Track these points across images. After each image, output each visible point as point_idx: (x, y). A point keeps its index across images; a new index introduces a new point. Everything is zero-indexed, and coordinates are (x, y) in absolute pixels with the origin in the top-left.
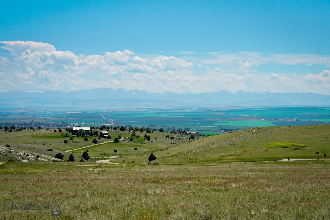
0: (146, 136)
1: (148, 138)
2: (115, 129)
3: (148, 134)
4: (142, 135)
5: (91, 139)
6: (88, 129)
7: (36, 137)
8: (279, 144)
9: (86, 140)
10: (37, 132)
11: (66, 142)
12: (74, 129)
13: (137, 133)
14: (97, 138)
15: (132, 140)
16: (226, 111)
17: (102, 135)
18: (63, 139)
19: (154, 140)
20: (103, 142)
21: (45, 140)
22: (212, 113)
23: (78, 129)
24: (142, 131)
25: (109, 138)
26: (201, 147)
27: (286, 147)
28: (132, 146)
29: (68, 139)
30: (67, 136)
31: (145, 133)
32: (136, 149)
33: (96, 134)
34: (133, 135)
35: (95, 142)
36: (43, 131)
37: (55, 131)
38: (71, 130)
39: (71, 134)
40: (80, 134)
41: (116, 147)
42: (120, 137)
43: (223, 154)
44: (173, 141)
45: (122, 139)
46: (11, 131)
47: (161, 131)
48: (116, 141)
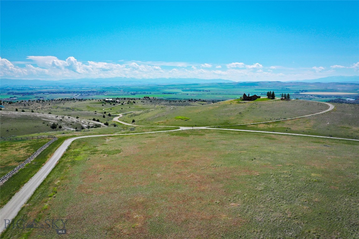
0: (133, 102)
1: (134, 102)
2: (122, 99)
3: (134, 101)
4: (132, 101)
5: (113, 104)
6: (112, 100)
7: (91, 103)
9: (111, 104)
10: (92, 101)
11: (103, 105)
12: (106, 100)
13: (131, 101)
14: (115, 103)
15: (128, 103)
16: (165, 86)
17: (117, 102)
18: (102, 104)
19: (137, 103)
20: (117, 105)
21: (95, 105)
23: (108, 100)
24: (132, 99)
25: (120, 103)
28: (129, 106)
29: (104, 104)
30: (103, 103)
31: (133, 100)
32: (130, 107)
33: (114, 101)
34: (129, 101)
35: (114, 105)
36: (94, 100)
37: (99, 101)
38: (104, 100)
39: (105, 102)
40: (108, 102)
41: (122, 107)
42: (124, 103)
44: (144, 103)
45: (125, 103)
46: (81, 101)
47: (139, 99)
48: (122, 104)
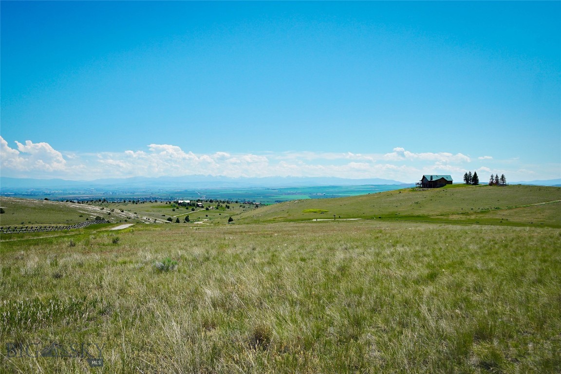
0: (226, 206)
1: (228, 207)
2: (207, 201)
3: (228, 205)
4: (224, 205)
5: (190, 208)
6: (189, 201)
7: (154, 207)
8: (312, 210)
9: (187, 209)
10: (155, 204)
11: (174, 210)
12: (179, 202)
13: (221, 204)
14: (194, 208)
15: (217, 209)
16: (280, 189)
17: (198, 206)
18: (172, 209)
19: (232, 208)
20: (199, 210)
21: (160, 209)
22: (270, 190)
23: (182, 201)
24: (224, 202)
25: (202, 207)
26: (262, 213)
27: (315, 212)
28: (219, 212)
29: (175, 208)
30: (174, 206)
31: (226, 204)
32: (220, 214)
33: (194, 205)
34: (219, 205)
35: (193, 210)
36: (159, 203)
37: (166, 203)
38: (177, 202)
39: (177, 205)
40: (183, 205)
41: (207, 213)
42: (209, 207)
43: (276, 217)
44: (244, 209)
45: (211, 207)
46: (137, 204)
47: (237, 202)
48: (207, 209)
